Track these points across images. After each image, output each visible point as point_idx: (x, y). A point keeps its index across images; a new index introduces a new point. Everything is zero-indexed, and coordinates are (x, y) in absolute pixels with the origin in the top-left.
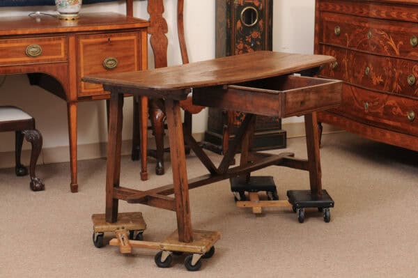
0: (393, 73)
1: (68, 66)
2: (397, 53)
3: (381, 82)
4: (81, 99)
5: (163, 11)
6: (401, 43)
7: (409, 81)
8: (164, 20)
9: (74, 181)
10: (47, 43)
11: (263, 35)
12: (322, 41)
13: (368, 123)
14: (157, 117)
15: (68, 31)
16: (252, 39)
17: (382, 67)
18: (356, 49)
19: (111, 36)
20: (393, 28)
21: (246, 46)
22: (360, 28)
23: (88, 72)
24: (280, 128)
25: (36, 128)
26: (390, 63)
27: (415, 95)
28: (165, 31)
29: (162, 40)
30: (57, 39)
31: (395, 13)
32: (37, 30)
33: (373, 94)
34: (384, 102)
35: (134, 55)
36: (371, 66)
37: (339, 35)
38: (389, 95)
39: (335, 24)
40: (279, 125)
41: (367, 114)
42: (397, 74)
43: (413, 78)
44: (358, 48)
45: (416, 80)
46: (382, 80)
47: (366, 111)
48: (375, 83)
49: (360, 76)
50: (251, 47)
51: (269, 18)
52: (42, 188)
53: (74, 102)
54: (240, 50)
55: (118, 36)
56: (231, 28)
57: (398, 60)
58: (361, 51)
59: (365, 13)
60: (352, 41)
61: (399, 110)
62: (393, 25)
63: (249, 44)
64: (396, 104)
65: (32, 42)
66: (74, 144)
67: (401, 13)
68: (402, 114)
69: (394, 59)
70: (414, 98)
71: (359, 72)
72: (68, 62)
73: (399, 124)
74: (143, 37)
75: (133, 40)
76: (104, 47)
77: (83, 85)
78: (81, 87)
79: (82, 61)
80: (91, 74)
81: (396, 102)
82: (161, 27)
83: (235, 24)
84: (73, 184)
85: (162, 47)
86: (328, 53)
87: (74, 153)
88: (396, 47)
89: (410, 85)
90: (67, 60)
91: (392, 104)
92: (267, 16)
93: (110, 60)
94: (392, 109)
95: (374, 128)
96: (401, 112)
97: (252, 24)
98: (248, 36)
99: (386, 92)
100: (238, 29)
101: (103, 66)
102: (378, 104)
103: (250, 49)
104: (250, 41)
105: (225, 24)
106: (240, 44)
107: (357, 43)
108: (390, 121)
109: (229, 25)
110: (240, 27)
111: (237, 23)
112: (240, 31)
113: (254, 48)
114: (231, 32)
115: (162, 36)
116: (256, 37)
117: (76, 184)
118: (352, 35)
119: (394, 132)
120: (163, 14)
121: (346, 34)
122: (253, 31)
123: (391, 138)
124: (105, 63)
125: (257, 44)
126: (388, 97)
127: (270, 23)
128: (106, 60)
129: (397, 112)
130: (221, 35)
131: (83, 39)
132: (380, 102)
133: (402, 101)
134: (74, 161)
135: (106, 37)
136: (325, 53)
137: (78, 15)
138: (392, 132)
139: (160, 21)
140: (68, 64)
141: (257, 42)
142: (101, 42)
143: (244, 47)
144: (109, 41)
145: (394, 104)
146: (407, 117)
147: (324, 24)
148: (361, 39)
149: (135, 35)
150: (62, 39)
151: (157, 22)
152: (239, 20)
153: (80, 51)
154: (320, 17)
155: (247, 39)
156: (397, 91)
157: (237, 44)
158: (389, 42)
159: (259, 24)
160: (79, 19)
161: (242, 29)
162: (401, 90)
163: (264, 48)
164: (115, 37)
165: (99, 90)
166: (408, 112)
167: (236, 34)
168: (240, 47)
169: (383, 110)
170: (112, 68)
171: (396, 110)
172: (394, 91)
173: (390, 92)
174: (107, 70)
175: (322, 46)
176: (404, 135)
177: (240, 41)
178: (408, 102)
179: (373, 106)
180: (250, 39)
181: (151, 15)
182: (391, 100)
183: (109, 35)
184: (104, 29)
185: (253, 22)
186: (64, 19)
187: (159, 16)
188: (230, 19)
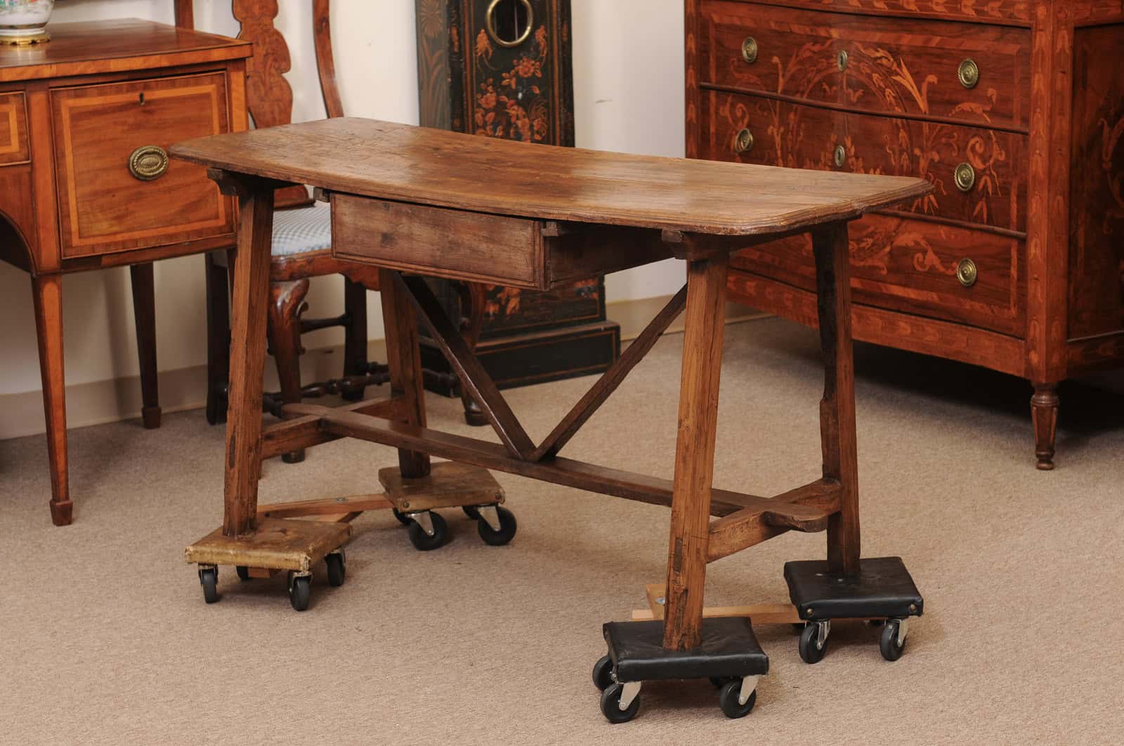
1: (31, 174)
2: (923, 105)
4: (71, 265)
5: (275, 12)
6: (932, 78)
7: (959, 181)
8: (278, 34)
9: (62, 494)
11: (547, 68)
12: (707, 79)
14: (279, 304)
15: (25, 77)
16: (520, 80)
17: (882, 147)
18: (804, 99)
19: (146, 87)
20: (907, 40)
21: (504, 99)
22: (815, 42)
23: (87, 189)
24: (603, 318)
26: (902, 134)
27: (978, 219)
28: (283, 65)
29: (276, 90)
34: (890, 239)
36: (849, 143)
37: (753, 63)
38: (903, 218)
39: (746, 33)
40: (598, 306)
42: (923, 164)
43: (969, 173)
44: (810, 96)
45: (978, 178)
50: (519, 103)
51: (562, 21)
53: (53, 275)
54: (487, 111)
55: (168, 87)
56: (461, 53)
57: (925, 125)
58: (820, 103)
60: (793, 78)
61: (932, 259)
62: (910, 32)
63: (512, 94)
64: (923, 243)
66: (55, 391)
68: (942, 269)
69: (913, 122)
70: (974, 225)
71: (816, 161)
72: (32, 163)
73: (933, 297)
74: (234, 86)
75: (207, 96)
76: (130, 117)
77: (74, 227)
78: (70, 233)
79: (69, 159)
80: (96, 194)
81: (924, 238)
82: (273, 54)
83: (473, 42)
84: (58, 501)
85: (277, 110)
86: (725, 111)
87: (59, 413)
88: (919, 90)
89: (962, 192)
90: (28, 160)
91: (911, 244)
92: (557, 17)
93: (146, 153)
94: (913, 258)
95: (866, 308)
96: (937, 263)
97: (514, 39)
98: (509, 73)
99: (896, 211)
100: (480, 54)
101: (126, 170)
102: (873, 245)
103: (516, 107)
104: (514, 86)
105: (446, 44)
106: (488, 94)
107: (809, 81)
108: (907, 289)
109: (456, 43)
110: (485, 49)
111: (476, 37)
112: (485, 60)
113: (526, 104)
114: (463, 64)
115: (276, 79)
116: (530, 75)
117: (66, 502)
118: (793, 60)
119: (919, 318)
120: (275, 20)
121: (776, 59)
122: (521, 58)
123: (912, 333)
124: (133, 162)
125: (533, 94)
126: (899, 226)
127: (565, 34)
128: (137, 153)
129: (926, 263)
130: (435, 73)
131: (69, 97)
132: (878, 239)
133: (940, 234)
134: (59, 436)
135: (132, 89)
136: (717, 113)
137: (46, 31)
138: (913, 317)
139: (267, 40)
140: (32, 168)
141: (531, 89)
142: (119, 104)
143: (498, 102)
144: (142, 101)
145: (917, 243)
146: (955, 276)
147: (712, 32)
148: (819, 71)
149: (212, 83)
150: (12, 99)
151: (260, 42)
152: (483, 31)
153: (62, 131)
154: (699, 14)
155: (505, 79)
156: (926, 208)
157: (479, 96)
158: (898, 78)
159: (537, 37)
160: (49, 41)
161: (490, 54)
162: (936, 205)
163: (551, 105)
164: (157, 88)
165: (119, 238)
166: (958, 263)
167: (477, 69)
168: (487, 104)
169: (886, 259)
170: (153, 176)
171: (924, 258)
172: (917, 207)
173: (905, 210)
174: (139, 182)
175: (709, 93)
176: (948, 324)
177: (488, 86)
178: (956, 236)
179: (859, 250)
180: (514, 79)
181: (243, 25)
182: (910, 233)
183: (142, 85)
184: (128, 69)
185: (520, 35)
186: (7, 42)
187: (266, 25)
188: (457, 29)
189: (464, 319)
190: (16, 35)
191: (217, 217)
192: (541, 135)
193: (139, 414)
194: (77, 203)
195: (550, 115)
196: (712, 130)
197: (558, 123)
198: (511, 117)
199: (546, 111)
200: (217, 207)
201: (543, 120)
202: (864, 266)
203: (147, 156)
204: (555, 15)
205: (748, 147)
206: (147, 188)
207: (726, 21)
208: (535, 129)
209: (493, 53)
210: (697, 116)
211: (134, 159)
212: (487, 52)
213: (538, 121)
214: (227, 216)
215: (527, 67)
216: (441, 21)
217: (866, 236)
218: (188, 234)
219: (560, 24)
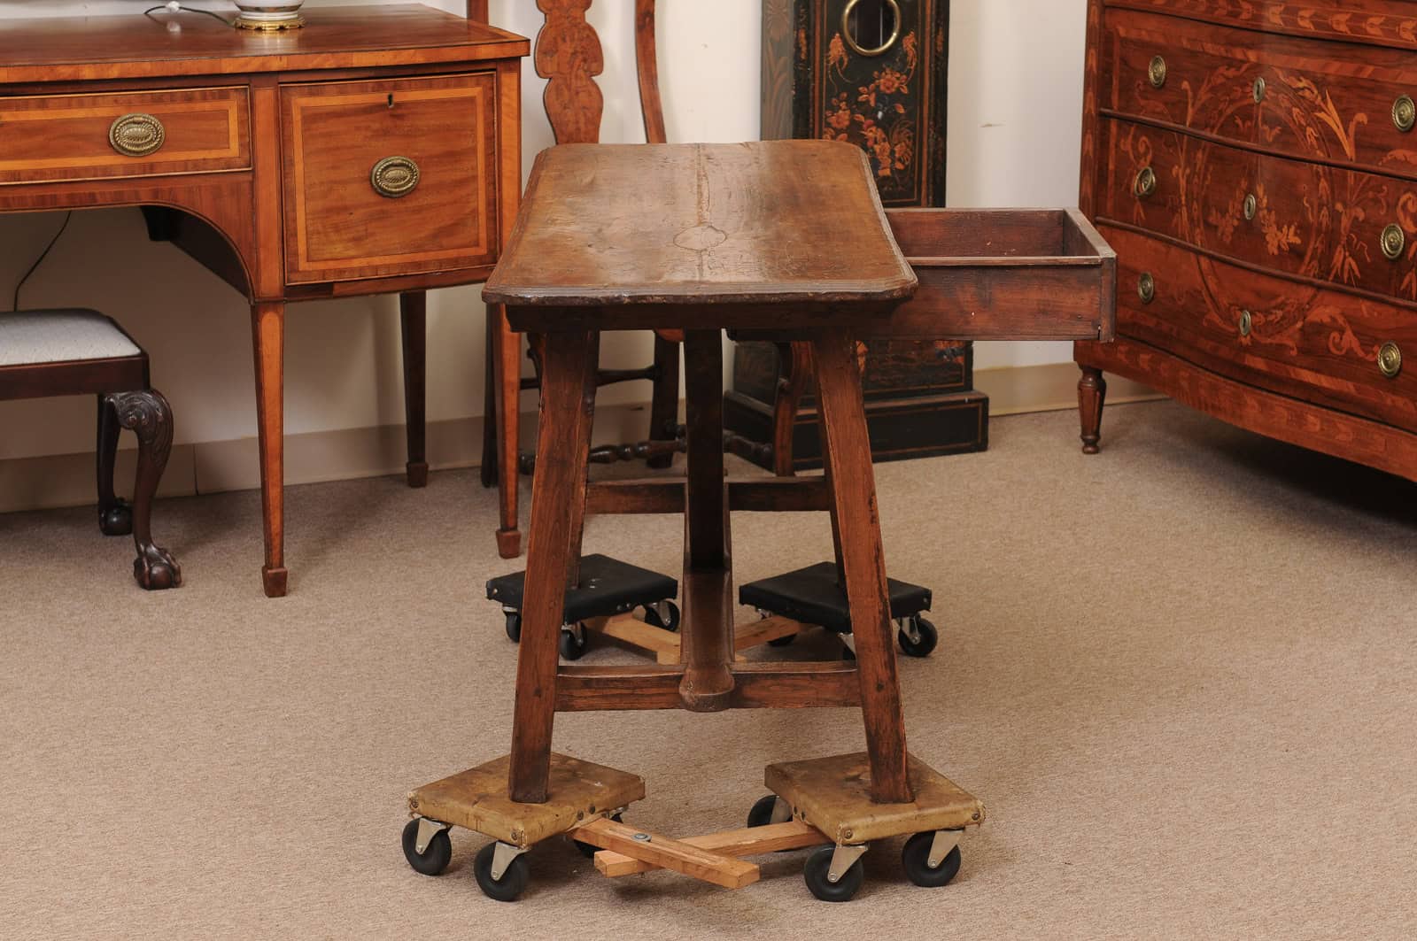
0: (1335, 216)
1: (252, 183)
2: (1349, 149)
3: (1292, 247)
4: (296, 293)
5: (587, 3)
6: (1362, 117)
7: (1385, 247)
8: (591, 30)
9: (276, 561)
10: (180, 107)
11: (915, 82)
12: (1108, 105)
13: (1250, 379)
15: (249, 69)
16: (880, 97)
17: (1299, 199)
18: (1214, 135)
19: (396, 87)
20: (1334, 68)
21: (860, 118)
22: (1230, 66)
23: (320, 204)
24: (968, 387)
25: (153, 385)
26: (1323, 184)
27: (1406, 294)
28: (594, 66)
29: (583, 97)
30: (214, 97)
31: (1343, 17)
32: (147, 67)
33: (1265, 284)
34: (1302, 312)
35: (474, 150)
36: (1260, 191)
37: (1161, 87)
38: (1319, 288)
39: (1152, 51)
40: (963, 373)
41: (1246, 349)
42: (1345, 222)
43: (1398, 237)
44: (1222, 131)
45: (1409, 241)
46: (1298, 241)
47: (1246, 341)
48: (1273, 249)
49: (1228, 225)
50: (878, 123)
51: (937, 26)
52: (171, 580)
53: (273, 303)
54: (838, 131)
55: (422, 88)
56: (809, 62)
57: (1350, 174)
58: (1232, 141)
59: (1244, 16)
60: (1203, 109)
61: (1350, 340)
62: (1338, 58)
63: (870, 112)
64: (1341, 320)
65: (129, 105)
66: (272, 440)
67: (1364, 18)
68: (1361, 354)
69: (1337, 170)
70: (1400, 301)
71: (1223, 212)
72: (253, 171)
73: (1349, 387)
74: (504, 90)
75: (472, 100)
76: (375, 122)
77: (302, 248)
78: (296, 254)
79: (299, 168)
80: (329, 211)
81: (1342, 314)
82: (582, 53)
83: (825, 47)
84: (271, 569)
85: (582, 120)
86: (1126, 145)
87: (275, 466)
88: (1346, 131)
89: (1387, 258)
90: (250, 167)
91: (1327, 320)
92: (931, 22)
93: (392, 165)
94: (1328, 337)
95: (1270, 395)
96: (1355, 344)
97: (878, 46)
98: (868, 88)
99: (1310, 279)
100: (832, 63)
101: (367, 184)
102: (1283, 318)
103: (874, 129)
104: (872, 103)
105: (790, 48)
106: (841, 112)
107: (1221, 113)
108: (1319, 375)
109: (804, 49)
110: (838, 57)
111: (829, 42)
112: (839, 70)
113: (886, 125)
114: (811, 73)
115: (584, 83)
116: (893, 90)
117: (280, 570)
118: (1204, 88)
119: (1330, 412)
120: (587, 13)
121: (1185, 85)
122: (884, 70)
123: (1322, 429)
124: (376, 175)
125: (896, 112)
126: (1315, 296)
127: (939, 43)
128: (382, 165)
129: (1342, 344)
130: (780, 81)
131: (303, 95)
132: (1289, 312)
133: (1361, 309)
134: (274, 493)
135: (380, 88)
136: (1117, 146)
137: (300, 15)
138: (1324, 410)
139: (576, 36)
140: (254, 177)
141: (894, 107)
142: (362, 106)
143: (853, 122)
144: (390, 103)
145: (1334, 319)
146: (1376, 363)
147: (1117, 49)
148: (1232, 102)
149: (478, 85)
150: (233, 95)
151: (568, 39)
152: (837, 35)
153: (292, 135)
154: (1103, 25)
155: (862, 94)
156: (1346, 276)
157: (829, 114)
158: (1322, 115)
159: (904, 46)
160: (300, 27)
161: (846, 63)
162: (1357, 273)
163: (918, 126)
164: (410, 89)
165: (356, 263)
166: (1380, 347)
167: (828, 80)
168: (839, 123)
169: (1297, 336)
170: (399, 192)
171: (1341, 339)
172: (1336, 276)
173: (1321, 278)
174: (380, 199)
175: (1109, 122)
176: (1365, 421)
177: (841, 101)
178: (1380, 314)
179: (1267, 323)
180: (873, 95)
181: (548, 17)
182: (1326, 306)
183: (392, 84)
184: (374, 65)
185: (885, 41)
186: (251, 27)
187: (575, 18)
188: (806, 32)
189: (783, 380)
190: (264, 19)
191: (477, 244)
192: (903, 163)
193: (404, 470)
194: (306, 219)
195: (916, 141)
196: (1111, 167)
197: (925, 150)
198: (867, 140)
199: (911, 134)
200: (478, 233)
201: (907, 146)
202: (1271, 344)
203: (392, 168)
204: (928, 19)
205: (1148, 190)
206: (390, 206)
207: (1133, 35)
208: (897, 155)
209: (850, 61)
210: (1095, 150)
211: (377, 171)
212: (841, 61)
213: (902, 147)
214: (489, 243)
215: (890, 80)
216: (788, 22)
217: (1275, 308)
218: (441, 262)
219: (933, 30)
